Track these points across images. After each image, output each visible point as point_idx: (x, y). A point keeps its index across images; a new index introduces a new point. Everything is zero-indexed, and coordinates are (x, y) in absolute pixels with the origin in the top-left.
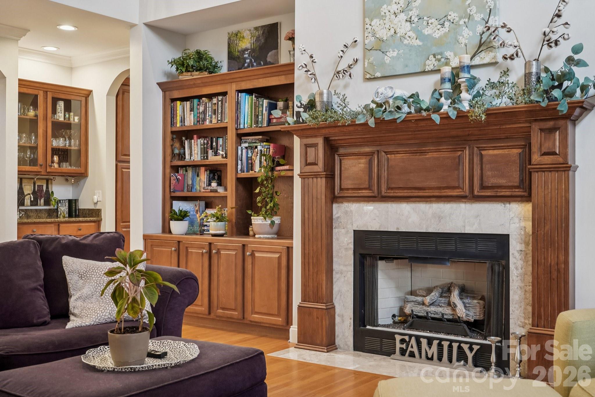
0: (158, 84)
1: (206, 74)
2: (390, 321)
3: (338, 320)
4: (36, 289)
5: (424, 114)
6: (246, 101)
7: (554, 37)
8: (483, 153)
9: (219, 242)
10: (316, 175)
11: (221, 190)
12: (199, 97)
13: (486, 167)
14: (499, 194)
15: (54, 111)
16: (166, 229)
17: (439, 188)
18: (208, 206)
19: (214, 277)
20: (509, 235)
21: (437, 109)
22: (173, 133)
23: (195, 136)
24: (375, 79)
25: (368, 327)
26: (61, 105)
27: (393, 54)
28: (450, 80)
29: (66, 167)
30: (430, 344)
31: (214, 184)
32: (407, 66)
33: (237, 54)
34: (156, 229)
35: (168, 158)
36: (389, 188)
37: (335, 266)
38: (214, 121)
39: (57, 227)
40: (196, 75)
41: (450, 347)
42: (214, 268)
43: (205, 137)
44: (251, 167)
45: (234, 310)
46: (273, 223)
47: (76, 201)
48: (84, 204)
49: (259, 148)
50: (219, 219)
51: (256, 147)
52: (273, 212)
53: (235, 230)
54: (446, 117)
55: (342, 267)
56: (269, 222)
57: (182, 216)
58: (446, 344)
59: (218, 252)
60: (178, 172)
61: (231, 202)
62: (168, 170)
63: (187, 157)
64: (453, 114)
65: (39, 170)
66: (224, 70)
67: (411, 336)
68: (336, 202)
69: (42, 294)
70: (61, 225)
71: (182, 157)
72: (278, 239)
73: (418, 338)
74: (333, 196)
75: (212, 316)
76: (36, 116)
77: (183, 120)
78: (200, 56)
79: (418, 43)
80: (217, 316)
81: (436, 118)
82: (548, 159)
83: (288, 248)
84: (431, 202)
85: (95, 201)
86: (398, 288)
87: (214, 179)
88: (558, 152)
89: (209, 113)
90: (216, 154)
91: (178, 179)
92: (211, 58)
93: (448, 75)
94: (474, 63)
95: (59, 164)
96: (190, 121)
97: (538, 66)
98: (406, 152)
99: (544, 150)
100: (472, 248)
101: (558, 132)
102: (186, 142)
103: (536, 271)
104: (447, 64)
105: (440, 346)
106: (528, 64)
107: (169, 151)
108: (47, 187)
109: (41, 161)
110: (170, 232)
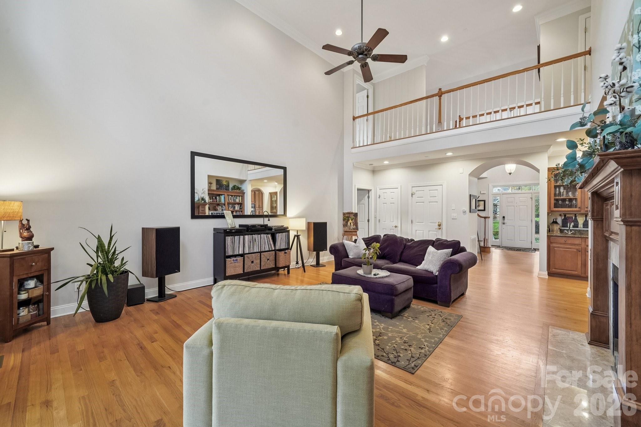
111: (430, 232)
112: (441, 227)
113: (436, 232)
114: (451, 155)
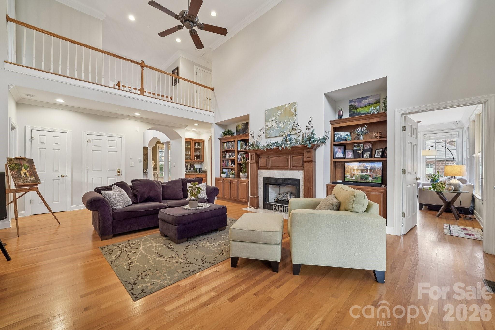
0: (219, 138)
1: (230, 136)
2: (274, 201)
3: (260, 200)
4: (180, 191)
5: (278, 147)
6: (240, 143)
7: (309, 128)
8: (293, 157)
9: (232, 180)
10: (254, 163)
11: (234, 166)
12: (229, 142)
13: (294, 161)
14: (297, 168)
15: (195, 145)
16: (221, 176)
17: (283, 166)
18: (231, 170)
19: (231, 188)
20: (299, 179)
21: (281, 146)
22: (223, 151)
23: (228, 152)
24: (268, 138)
25: (267, 203)
26: (197, 144)
27: (272, 131)
28: (285, 138)
29: (198, 160)
30: (281, 207)
31: (232, 165)
32: (275, 134)
33: (238, 130)
34: (218, 176)
35: (222, 158)
36: (271, 166)
37: (259, 186)
38: (232, 148)
39: (195, 175)
40: (228, 136)
41: (286, 208)
42: (231, 187)
43: (230, 152)
44: (241, 160)
45: (236, 197)
46: (245, 175)
47: (201, 168)
48: (203, 170)
49: (243, 155)
50: (233, 174)
51: (242, 155)
52: (245, 172)
53: (237, 177)
54: (283, 148)
55: (260, 187)
56: (244, 175)
57: (224, 173)
58: (285, 207)
59: (232, 182)
60: (224, 161)
61: (236, 169)
62: (221, 161)
63: (226, 157)
64: (284, 148)
65: (191, 161)
66: (235, 135)
67: (277, 205)
68: (259, 170)
69: (182, 192)
70: (196, 175)
71: (225, 157)
72: (247, 179)
73: (278, 205)
74: (258, 168)
75: (231, 199)
76: (190, 147)
77: (225, 148)
78: (229, 131)
79: (278, 128)
80: (232, 199)
81: (280, 148)
82: (308, 159)
83: (248, 181)
84: (281, 170)
85: (206, 168)
86: (276, 192)
87: (233, 163)
88: (310, 157)
89: (231, 146)
90: (233, 157)
91: (224, 163)
92: (232, 132)
93: (285, 137)
94: (291, 134)
95: (196, 159)
96: (227, 148)
97: (306, 135)
98: (275, 157)
99: (307, 157)
100: (291, 182)
101: (310, 152)
102: (226, 154)
103: (305, 189)
104: (285, 134)
105: (283, 208)
106: (303, 134)
107: (222, 156)
108: (194, 165)
109: (192, 158)
110: (222, 177)
111: (109, 179)
112: (120, 173)
113: (115, 178)
114: (139, 115)
